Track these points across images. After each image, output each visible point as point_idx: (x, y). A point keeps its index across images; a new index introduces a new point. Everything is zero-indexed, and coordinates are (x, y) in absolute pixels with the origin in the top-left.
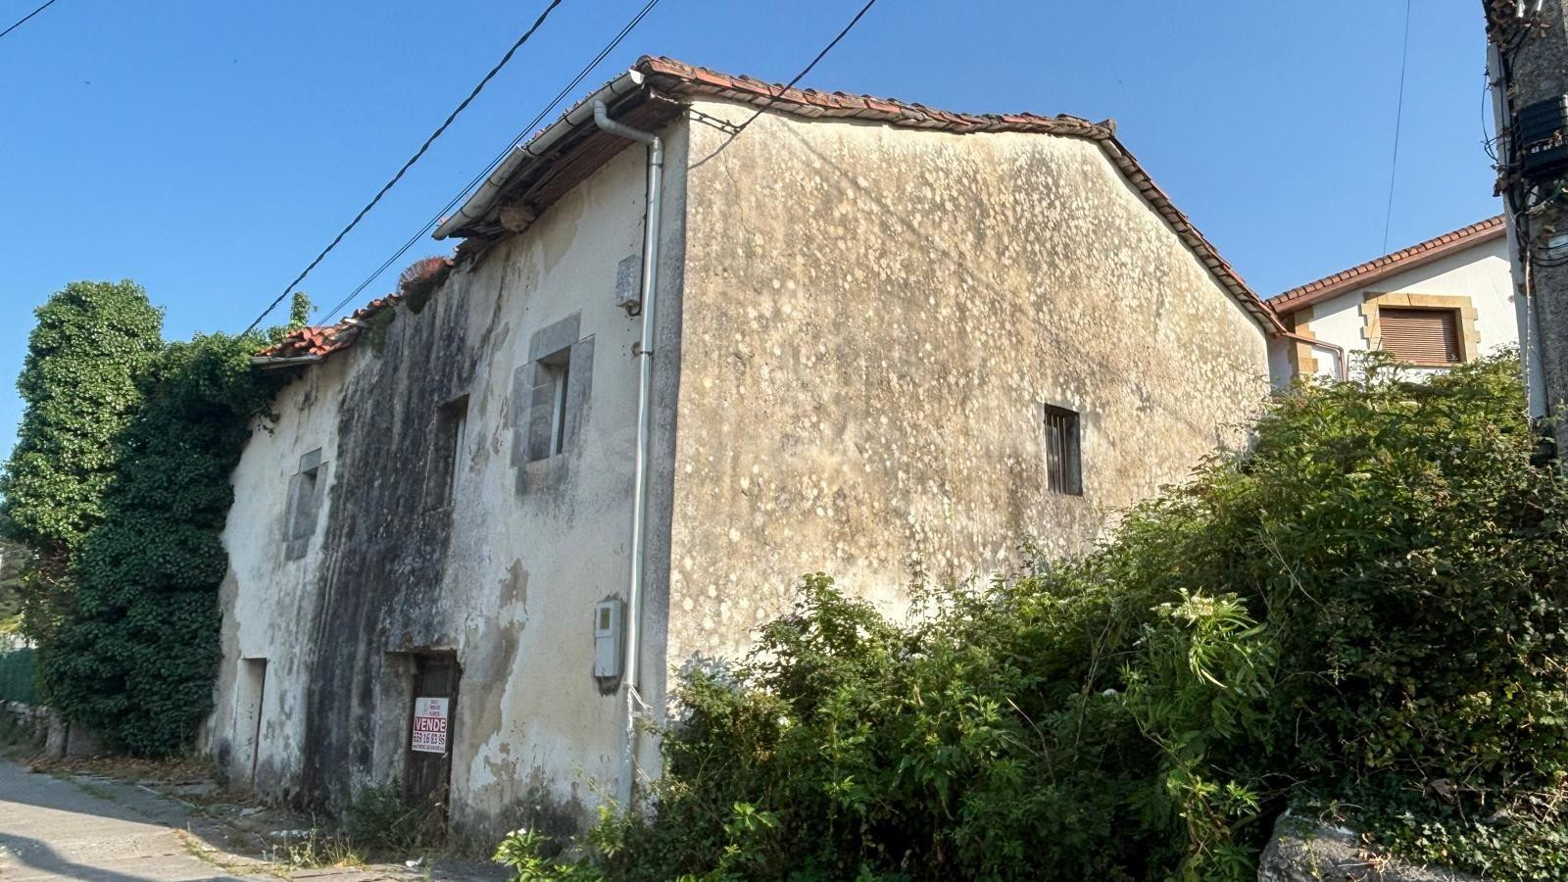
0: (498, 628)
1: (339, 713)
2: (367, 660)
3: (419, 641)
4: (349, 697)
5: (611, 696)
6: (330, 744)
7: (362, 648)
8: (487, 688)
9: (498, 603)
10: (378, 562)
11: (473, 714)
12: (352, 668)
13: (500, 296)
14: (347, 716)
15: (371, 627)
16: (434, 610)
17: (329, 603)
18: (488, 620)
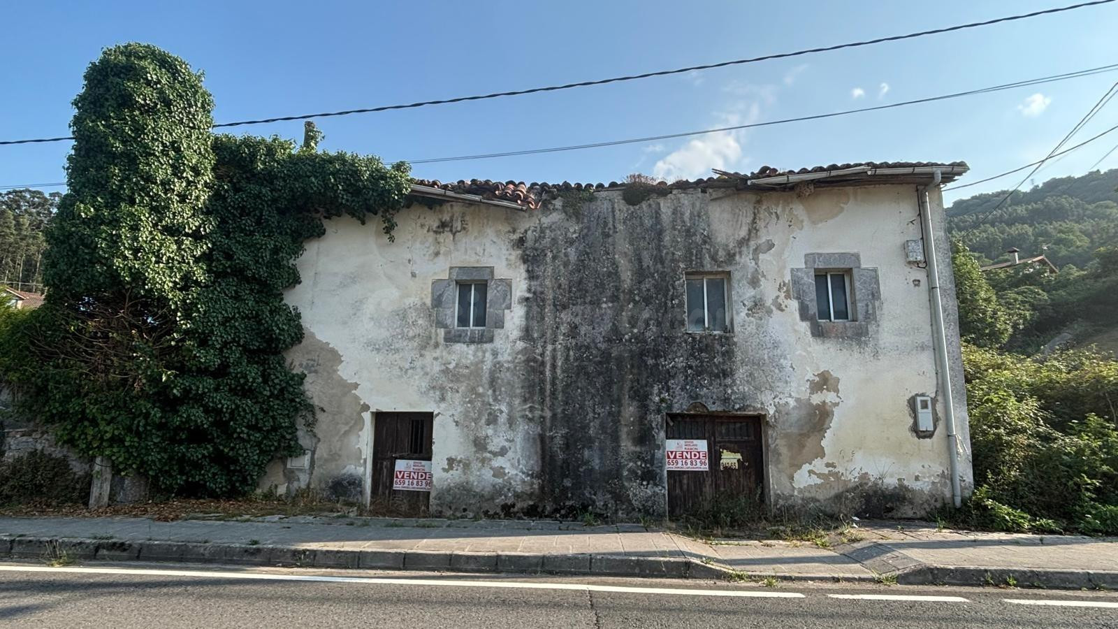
0: (811, 405)
1: (602, 450)
2: (642, 419)
3: (713, 408)
4: (616, 438)
5: (928, 440)
6: (591, 470)
7: (630, 411)
8: (804, 436)
9: (809, 391)
10: (632, 358)
11: (790, 447)
12: (616, 422)
13: (754, 222)
14: (616, 450)
15: (641, 397)
16: (729, 391)
17: (554, 379)
18: (798, 400)
